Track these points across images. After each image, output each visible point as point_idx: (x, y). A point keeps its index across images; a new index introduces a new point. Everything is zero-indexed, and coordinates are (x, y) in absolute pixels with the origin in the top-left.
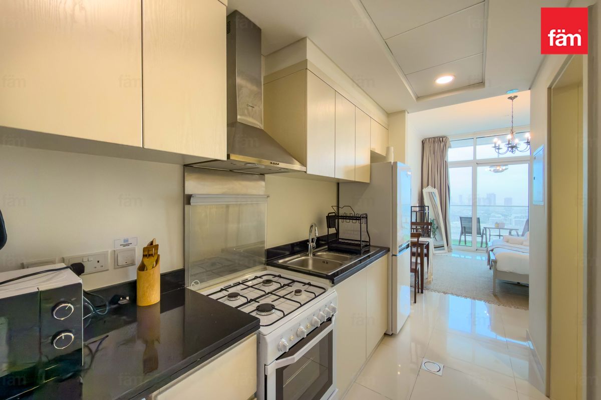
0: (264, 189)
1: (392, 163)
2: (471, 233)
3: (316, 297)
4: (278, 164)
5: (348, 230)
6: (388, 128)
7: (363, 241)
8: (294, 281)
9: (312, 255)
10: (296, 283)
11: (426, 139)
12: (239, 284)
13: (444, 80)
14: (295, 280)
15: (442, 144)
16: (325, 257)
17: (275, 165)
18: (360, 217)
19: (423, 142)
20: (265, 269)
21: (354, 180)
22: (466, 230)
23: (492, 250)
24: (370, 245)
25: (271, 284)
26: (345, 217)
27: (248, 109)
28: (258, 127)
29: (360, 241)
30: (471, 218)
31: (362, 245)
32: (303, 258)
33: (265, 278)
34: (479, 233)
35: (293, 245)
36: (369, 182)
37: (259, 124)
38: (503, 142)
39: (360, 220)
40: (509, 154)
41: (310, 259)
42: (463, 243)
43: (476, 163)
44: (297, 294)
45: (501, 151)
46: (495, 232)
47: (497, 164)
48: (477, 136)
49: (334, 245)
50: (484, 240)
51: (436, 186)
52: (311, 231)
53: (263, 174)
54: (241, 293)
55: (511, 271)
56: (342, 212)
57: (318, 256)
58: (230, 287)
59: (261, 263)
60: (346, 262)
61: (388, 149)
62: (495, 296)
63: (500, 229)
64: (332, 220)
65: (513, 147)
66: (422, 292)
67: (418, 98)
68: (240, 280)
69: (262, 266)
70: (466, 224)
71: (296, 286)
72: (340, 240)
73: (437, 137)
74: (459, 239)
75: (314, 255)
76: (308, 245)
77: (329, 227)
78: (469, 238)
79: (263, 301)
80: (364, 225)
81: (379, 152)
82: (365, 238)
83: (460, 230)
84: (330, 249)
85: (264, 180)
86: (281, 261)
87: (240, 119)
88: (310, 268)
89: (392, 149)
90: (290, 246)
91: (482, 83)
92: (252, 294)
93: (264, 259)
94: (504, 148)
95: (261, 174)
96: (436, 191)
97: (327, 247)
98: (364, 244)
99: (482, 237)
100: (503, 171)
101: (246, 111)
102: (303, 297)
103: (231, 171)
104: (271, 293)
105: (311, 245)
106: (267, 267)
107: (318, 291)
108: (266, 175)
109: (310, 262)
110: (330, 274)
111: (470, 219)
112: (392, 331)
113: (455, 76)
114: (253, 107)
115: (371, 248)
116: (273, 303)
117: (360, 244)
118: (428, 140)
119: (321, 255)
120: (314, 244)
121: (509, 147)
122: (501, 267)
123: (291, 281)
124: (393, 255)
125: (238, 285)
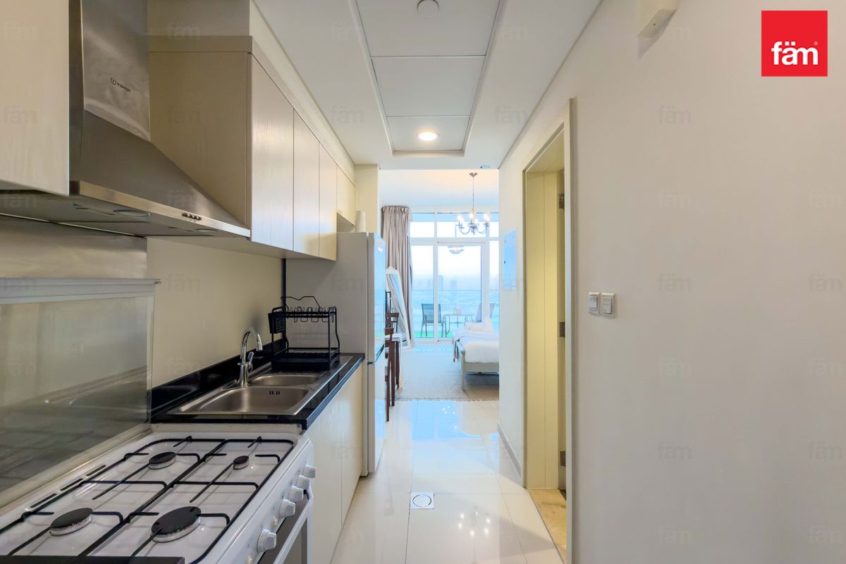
0: (144, 266)
1: (368, 235)
2: (432, 322)
3: (280, 461)
4: (200, 219)
5: (302, 335)
6: (355, 183)
7: (332, 349)
8: (223, 442)
9: (246, 384)
10: (229, 444)
11: (386, 207)
12: (81, 483)
13: (428, 136)
14: (226, 439)
15: (404, 216)
16: (270, 383)
17: (193, 221)
18: (328, 313)
19: (382, 210)
20: (148, 432)
21: (317, 256)
22: (428, 319)
23: (459, 341)
24: (339, 353)
25: (172, 461)
26: (298, 314)
27: (112, 91)
28: (140, 135)
29: (328, 349)
30: (433, 305)
31: (331, 355)
32: (231, 391)
33: (153, 451)
34: (440, 322)
35: (205, 372)
36: (335, 259)
37: (141, 128)
38: (466, 221)
39: (328, 317)
40: (471, 235)
41: (245, 390)
42: (424, 335)
43: (437, 242)
44: (239, 467)
45: (464, 231)
46: (454, 319)
47: (455, 244)
48: (439, 211)
49: (283, 360)
50: (444, 329)
51: (398, 266)
52: (244, 343)
53: (142, 237)
54: (93, 506)
55: (477, 361)
56: (292, 305)
57: (257, 383)
58: (54, 499)
59: (137, 420)
60: (312, 386)
61: (358, 214)
62: (464, 391)
63: (457, 315)
64: (277, 319)
65: (474, 228)
66: (393, 405)
67: (395, 152)
68: (82, 472)
69: (139, 428)
70: (427, 312)
71: (233, 452)
72: (290, 351)
73: (399, 207)
74: (420, 330)
75: (250, 383)
76: (240, 367)
77: (273, 331)
78: (430, 327)
79: (164, 507)
80: (333, 325)
81: (347, 219)
82: (334, 344)
83: (422, 319)
84: (275, 370)
85: (144, 248)
86: (185, 408)
87: (89, 106)
88: (245, 409)
89: (364, 215)
90: (199, 374)
91: (461, 151)
92: (128, 499)
93: (144, 410)
94: (466, 229)
95: (136, 236)
96: (397, 273)
97: (270, 364)
98: (332, 352)
99: (442, 325)
100: (458, 252)
101: (108, 93)
102: (254, 469)
103: (51, 222)
104: (177, 482)
105: (245, 365)
106: (154, 426)
107: (280, 449)
108: (149, 239)
109: (246, 396)
110: (295, 414)
111: (431, 307)
112: (368, 470)
113: (438, 134)
114: (128, 90)
115: (342, 358)
116: (194, 504)
117: (328, 354)
118: (388, 208)
119: (263, 380)
120: (250, 363)
121: (471, 227)
122: (469, 359)
123: (217, 444)
124: (369, 363)
125: (80, 485)
